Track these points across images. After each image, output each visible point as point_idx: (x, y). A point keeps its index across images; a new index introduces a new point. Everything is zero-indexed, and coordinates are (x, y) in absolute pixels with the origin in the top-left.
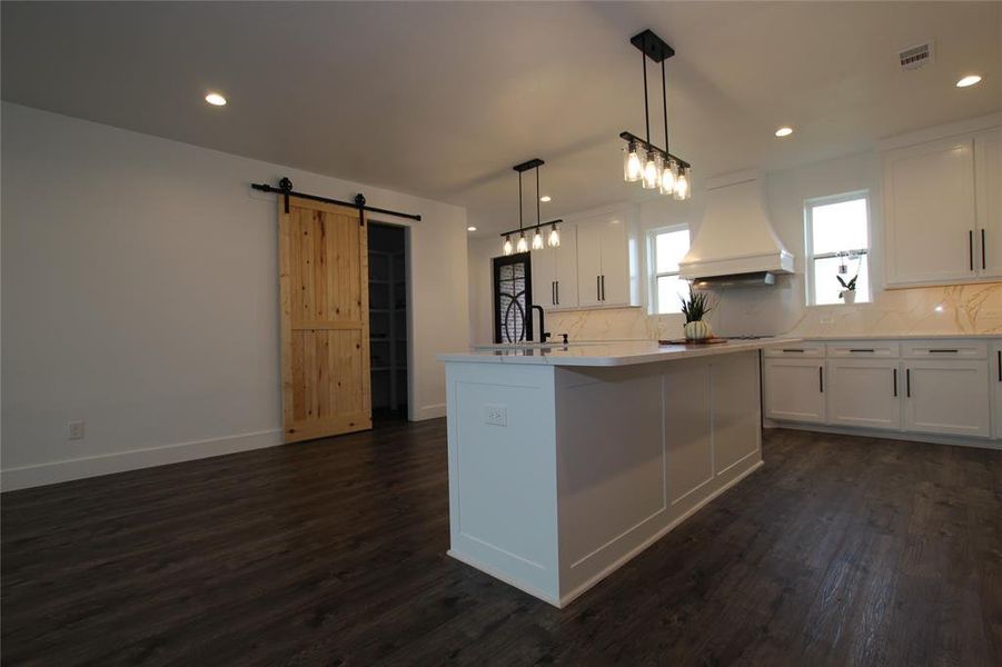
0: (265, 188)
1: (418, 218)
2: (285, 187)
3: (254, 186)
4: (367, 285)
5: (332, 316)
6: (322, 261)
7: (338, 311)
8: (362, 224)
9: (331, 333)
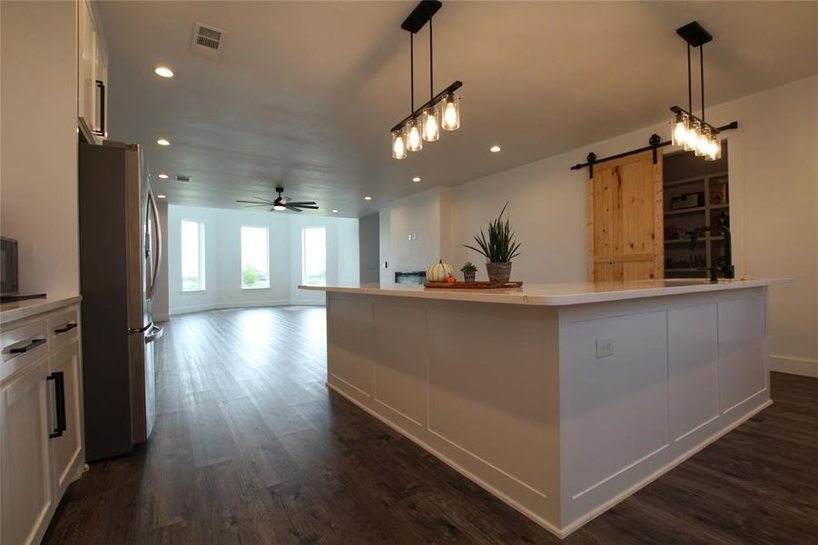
0: (579, 167)
1: (734, 126)
2: (592, 159)
3: (572, 168)
4: (661, 218)
5: (628, 251)
6: (619, 206)
7: (632, 246)
8: (655, 161)
9: (625, 265)
